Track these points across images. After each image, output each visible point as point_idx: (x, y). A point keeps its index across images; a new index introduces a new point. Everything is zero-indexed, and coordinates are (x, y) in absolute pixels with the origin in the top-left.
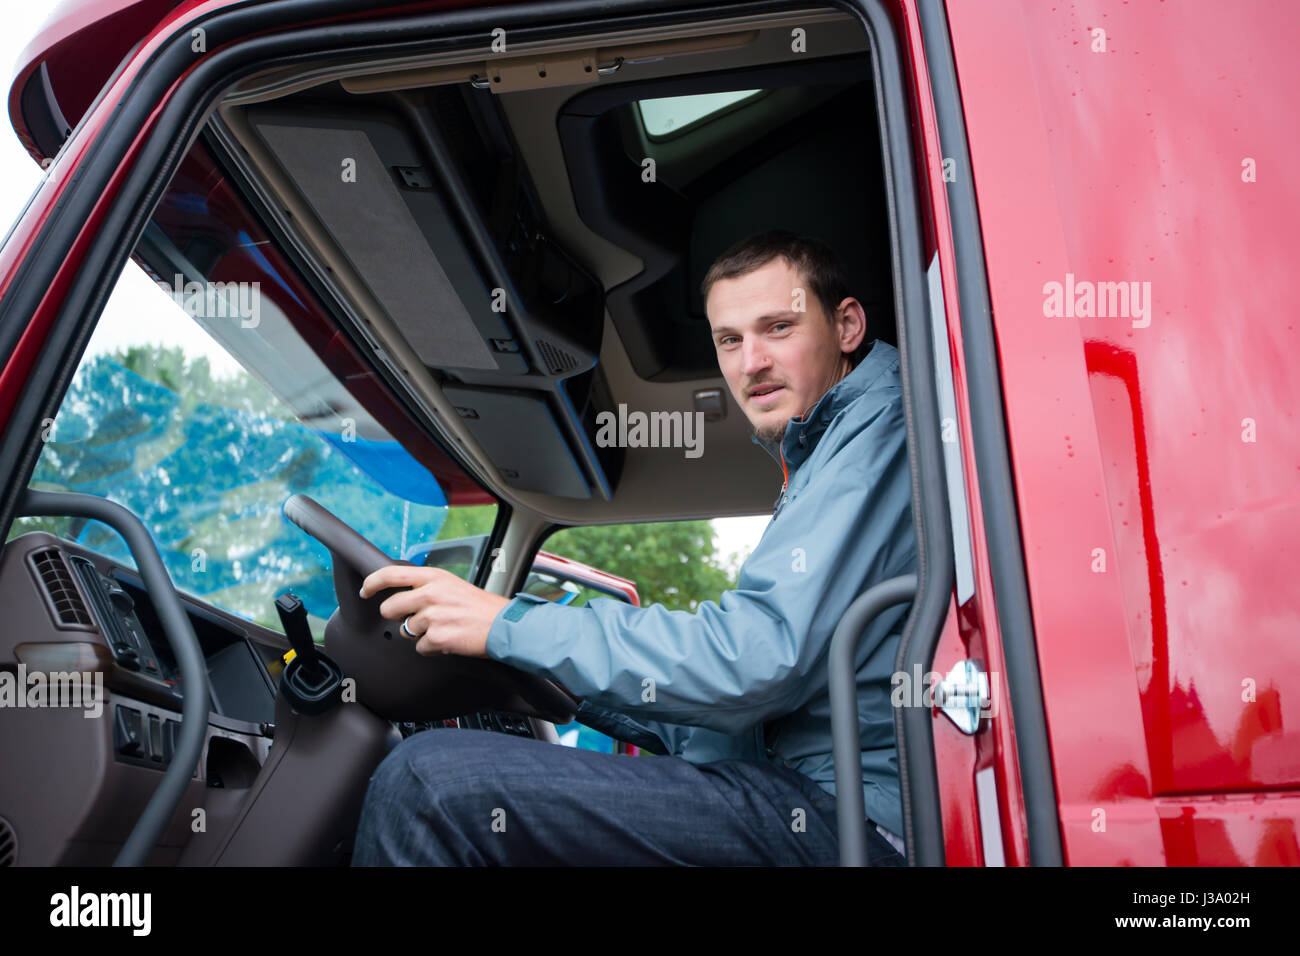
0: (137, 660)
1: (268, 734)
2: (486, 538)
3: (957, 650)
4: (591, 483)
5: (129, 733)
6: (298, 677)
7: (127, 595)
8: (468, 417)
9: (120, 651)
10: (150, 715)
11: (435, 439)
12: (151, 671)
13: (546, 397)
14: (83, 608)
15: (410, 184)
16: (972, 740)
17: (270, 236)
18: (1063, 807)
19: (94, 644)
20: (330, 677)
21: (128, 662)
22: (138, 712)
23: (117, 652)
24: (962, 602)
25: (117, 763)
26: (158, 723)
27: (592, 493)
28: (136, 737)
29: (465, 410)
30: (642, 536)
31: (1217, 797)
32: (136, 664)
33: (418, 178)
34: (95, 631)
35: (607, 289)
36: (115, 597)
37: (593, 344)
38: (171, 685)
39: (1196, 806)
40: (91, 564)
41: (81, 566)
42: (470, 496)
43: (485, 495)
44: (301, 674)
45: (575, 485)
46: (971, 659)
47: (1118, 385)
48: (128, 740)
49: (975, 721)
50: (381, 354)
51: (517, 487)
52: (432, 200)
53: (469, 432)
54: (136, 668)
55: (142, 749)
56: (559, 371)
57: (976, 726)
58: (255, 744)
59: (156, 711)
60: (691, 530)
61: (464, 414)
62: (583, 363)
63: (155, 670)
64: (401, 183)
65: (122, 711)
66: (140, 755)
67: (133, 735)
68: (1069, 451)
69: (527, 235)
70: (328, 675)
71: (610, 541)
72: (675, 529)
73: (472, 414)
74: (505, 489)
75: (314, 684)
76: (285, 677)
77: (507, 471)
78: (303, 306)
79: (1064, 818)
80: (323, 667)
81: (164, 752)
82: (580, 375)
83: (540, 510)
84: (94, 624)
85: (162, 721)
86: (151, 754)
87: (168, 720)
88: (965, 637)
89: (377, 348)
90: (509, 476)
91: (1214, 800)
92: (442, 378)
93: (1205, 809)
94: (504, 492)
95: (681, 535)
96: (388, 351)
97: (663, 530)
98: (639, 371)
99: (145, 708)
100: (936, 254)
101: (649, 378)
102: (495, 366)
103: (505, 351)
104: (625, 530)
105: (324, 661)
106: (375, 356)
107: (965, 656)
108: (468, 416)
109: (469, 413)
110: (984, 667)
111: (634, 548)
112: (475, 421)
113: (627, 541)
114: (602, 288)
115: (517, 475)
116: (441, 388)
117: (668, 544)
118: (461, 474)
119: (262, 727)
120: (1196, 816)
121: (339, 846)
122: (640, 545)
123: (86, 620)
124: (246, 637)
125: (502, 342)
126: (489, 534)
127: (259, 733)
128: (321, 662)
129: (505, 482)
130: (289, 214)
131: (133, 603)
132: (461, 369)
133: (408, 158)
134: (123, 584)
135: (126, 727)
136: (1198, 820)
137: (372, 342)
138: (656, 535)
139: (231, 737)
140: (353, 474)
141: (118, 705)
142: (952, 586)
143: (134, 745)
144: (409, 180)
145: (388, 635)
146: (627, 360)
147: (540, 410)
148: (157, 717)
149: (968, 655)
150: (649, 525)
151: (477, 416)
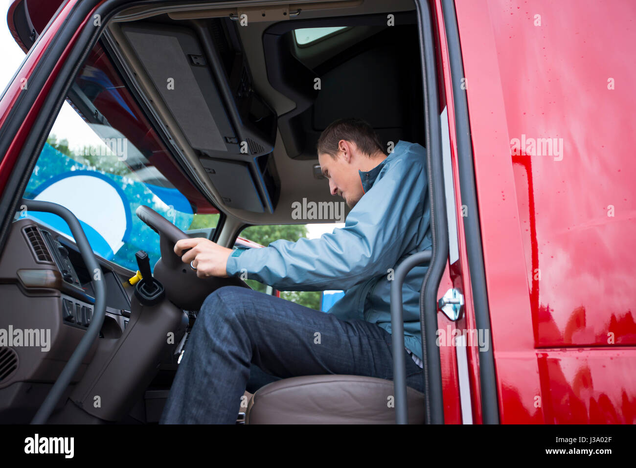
0: (71, 279)
1: (126, 315)
2: (213, 230)
3: (449, 284)
4: (264, 205)
5: (69, 311)
6: (143, 289)
7: (65, 249)
8: (209, 172)
9: (65, 274)
10: (76, 304)
11: (194, 183)
12: (77, 283)
13: (248, 165)
14: (48, 254)
15: (195, 63)
16: (454, 323)
17: (124, 83)
18: (495, 353)
19: (54, 271)
20: (158, 289)
21: (68, 279)
22: (71, 302)
23: (64, 275)
24: (452, 262)
25: (64, 325)
26: (80, 308)
27: (264, 210)
28: (72, 313)
29: (209, 169)
30: (273, 231)
31: (562, 349)
32: (71, 280)
33: (200, 61)
34: (54, 265)
35: (278, 115)
36: (60, 249)
37: (272, 142)
38: (86, 290)
39: (549, 353)
40: (50, 234)
41: (46, 234)
42: (207, 209)
43: (214, 209)
44: (145, 287)
45: (257, 206)
46: (455, 288)
47: (522, 169)
48: (69, 315)
49: (456, 315)
50: (172, 142)
51: (229, 206)
52: (205, 71)
53: (210, 180)
54: (71, 282)
55: (73, 319)
56: (255, 153)
57: (457, 317)
58: (118, 319)
59: (79, 302)
60: (297, 229)
61: (209, 171)
62: (267, 149)
63: (78, 283)
64: (191, 62)
65: (66, 302)
66: (73, 322)
67: (70, 312)
68: (503, 197)
69: (245, 89)
70: (157, 288)
71: (259, 233)
72: (289, 228)
73: (212, 172)
74: (224, 207)
75: (150, 293)
76: (137, 288)
77: (226, 198)
78: (135, 118)
79: (496, 357)
80: (154, 285)
81: (82, 321)
82: (264, 156)
83: (239, 217)
84: (54, 261)
85: (81, 307)
86: (77, 321)
87: (83, 306)
88: (453, 278)
89: (170, 139)
90: (226, 201)
91: (561, 350)
92: (199, 154)
93: (552, 354)
94: (223, 208)
95: (292, 231)
96: (175, 140)
97: (283, 229)
98: (289, 154)
99: (74, 301)
100: (446, 108)
101: (293, 158)
102: (226, 150)
103: (231, 142)
104: (266, 228)
105: (155, 282)
106: (169, 142)
107: (452, 287)
108: (211, 172)
109: (211, 171)
110: (462, 291)
111: (269, 236)
112: (214, 175)
113: (266, 233)
114: (276, 114)
115: (230, 201)
116: (199, 159)
117: (286, 235)
118: (204, 199)
119: (121, 312)
120: (548, 357)
121: (159, 365)
122: (273, 235)
123: (50, 260)
124: (113, 271)
125: (230, 138)
126: (215, 227)
127: (120, 314)
128: (154, 283)
129: (224, 203)
130: (135, 74)
131: (68, 253)
132: (209, 150)
133: (196, 51)
134: (62, 244)
135: (68, 308)
136: (549, 359)
137: (168, 136)
138: (280, 231)
139: (109, 316)
140: (136, 197)
141: (64, 299)
142: (448, 256)
143: (71, 317)
144: (195, 61)
145: (184, 271)
146: (284, 149)
147: (245, 170)
148: (79, 305)
149: (454, 286)
150: (277, 226)
151: (214, 172)
